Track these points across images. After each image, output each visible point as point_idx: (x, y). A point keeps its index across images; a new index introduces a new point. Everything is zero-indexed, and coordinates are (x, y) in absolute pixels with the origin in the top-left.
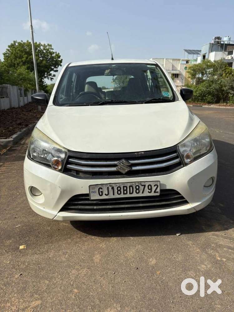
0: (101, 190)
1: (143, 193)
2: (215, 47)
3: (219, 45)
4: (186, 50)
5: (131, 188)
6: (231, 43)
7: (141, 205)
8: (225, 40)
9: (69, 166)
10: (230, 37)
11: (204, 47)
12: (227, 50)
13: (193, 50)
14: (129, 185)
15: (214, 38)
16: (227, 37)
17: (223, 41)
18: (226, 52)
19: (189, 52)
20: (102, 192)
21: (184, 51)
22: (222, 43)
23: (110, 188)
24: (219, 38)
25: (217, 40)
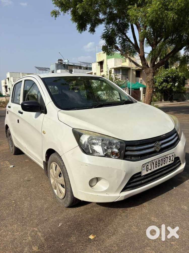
0: (148, 167)
1: (167, 163)
2: (59, 66)
3: (62, 65)
4: (36, 67)
5: (162, 161)
6: (70, 64)
7: (165, 172)
8: (65, 61)
9: (127, 153)
10: (68, 60)
11: (52, 66)
12: (68, 69)
13: (43, 68)
14: (161, 159)
15: (58, 60)
16: (67, 60)
17: (65, 63)
18: (68, 70)
19: (39, 68)
20: (148, 168)
21: (35, 68)
22: (64, 63)
23: (152, 164)
24: (61, 60)
25: (60, 61)
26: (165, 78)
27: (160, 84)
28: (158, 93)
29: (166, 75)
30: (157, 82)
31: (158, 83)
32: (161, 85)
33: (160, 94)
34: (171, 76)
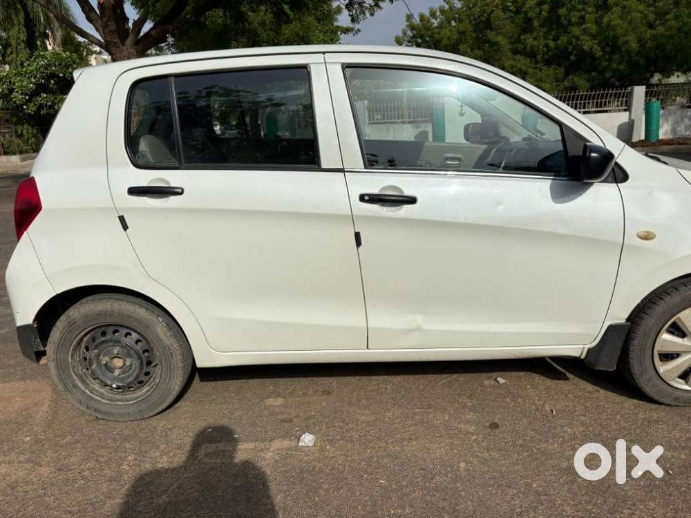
26: (43, 78)
27: (27, 97)
28: (25, 126)
29: (42, 70)
30: (17, 92)
31: (22, 94)
32: (30, 101)
33: (30, 128)
34: (61, 75)
